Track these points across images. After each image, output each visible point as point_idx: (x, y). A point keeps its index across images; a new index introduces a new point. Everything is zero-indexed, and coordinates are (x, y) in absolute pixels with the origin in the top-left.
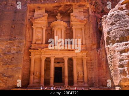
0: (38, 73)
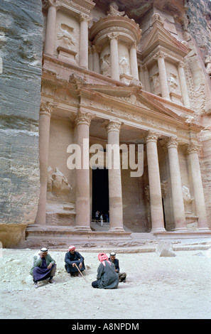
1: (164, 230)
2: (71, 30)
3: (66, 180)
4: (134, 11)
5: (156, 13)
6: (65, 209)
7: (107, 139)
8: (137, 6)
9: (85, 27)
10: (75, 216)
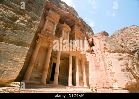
0: (40, 64)
1: (72, 85)
2: (51, 26)
3: (41, 66)
4: (70, 25)
5: (75, 26)
6: (38, 75)
7: (57, 55)
8: (71, 24)
9: (56, 26)
10: (41, 78)
